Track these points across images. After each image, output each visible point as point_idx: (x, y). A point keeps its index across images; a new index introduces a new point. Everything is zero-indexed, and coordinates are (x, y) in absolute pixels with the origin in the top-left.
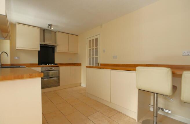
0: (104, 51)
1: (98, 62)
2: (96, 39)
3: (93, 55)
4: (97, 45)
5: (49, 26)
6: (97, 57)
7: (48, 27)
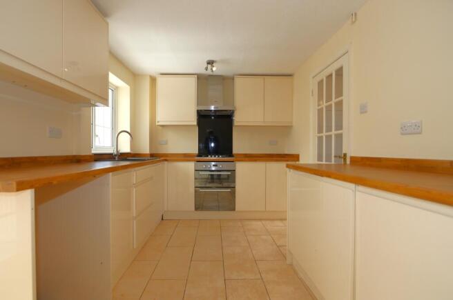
0: (363, 110)
1: (344, 152)
2: (339, 72)
3: (329, 129)
4: (339, 93)
5: (209, 66)
6: (340, 132)
7: (207, 69)
